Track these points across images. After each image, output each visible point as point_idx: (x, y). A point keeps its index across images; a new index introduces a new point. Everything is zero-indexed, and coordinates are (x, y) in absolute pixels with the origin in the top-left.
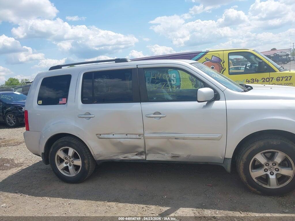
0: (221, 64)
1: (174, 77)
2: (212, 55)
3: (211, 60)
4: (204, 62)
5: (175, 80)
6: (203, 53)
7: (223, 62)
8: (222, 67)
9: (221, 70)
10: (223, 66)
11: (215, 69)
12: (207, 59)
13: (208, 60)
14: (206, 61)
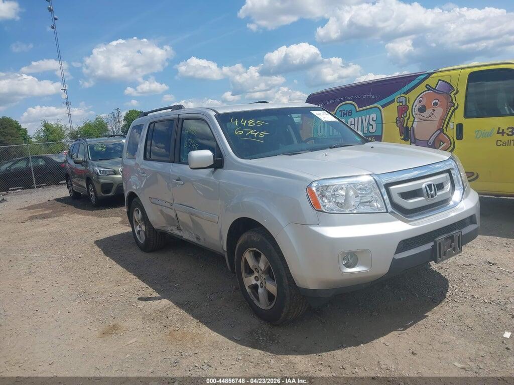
0: (451, 96)
1: (373, 120)
2: (438, 79)
3: (435, 89)
4: (423, 92)
5: (374, 126)
6: (423, 77)
7: (455, 92)
8: (452, 102)
9: (450, 109)
10: (454, 101)
11: (439, 106)
12: (428, 88)
13: (429, 90)
14: (427, 91)
